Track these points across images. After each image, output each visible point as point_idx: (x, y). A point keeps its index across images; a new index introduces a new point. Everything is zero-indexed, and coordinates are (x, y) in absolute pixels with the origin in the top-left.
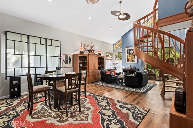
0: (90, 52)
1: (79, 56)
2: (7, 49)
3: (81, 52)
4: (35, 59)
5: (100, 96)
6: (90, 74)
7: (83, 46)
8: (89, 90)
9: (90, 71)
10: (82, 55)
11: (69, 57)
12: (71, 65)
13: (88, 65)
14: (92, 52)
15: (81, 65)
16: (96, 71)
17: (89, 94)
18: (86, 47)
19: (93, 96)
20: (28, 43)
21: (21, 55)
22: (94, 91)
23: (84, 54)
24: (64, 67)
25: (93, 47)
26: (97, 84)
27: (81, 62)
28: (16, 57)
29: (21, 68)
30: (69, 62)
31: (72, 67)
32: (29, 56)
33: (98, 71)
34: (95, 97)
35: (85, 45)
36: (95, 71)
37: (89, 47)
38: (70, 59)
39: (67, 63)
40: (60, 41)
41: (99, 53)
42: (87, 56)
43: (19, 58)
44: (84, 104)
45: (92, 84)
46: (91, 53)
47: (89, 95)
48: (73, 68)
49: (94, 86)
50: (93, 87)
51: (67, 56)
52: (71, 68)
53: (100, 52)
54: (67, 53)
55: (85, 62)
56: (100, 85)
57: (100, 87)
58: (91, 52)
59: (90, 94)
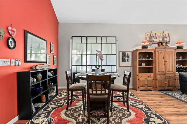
0: (159, 45)
1: (139, 52)
2: (73, 51)
3: (144, 47)
4: (91, 57)
5: (159, 117)
6: (158, 77)
7: (148, 39)
8: (149, 100)
9: (157, 72)
10: (144, 50)
11: (127, 54)
12: (130, 63)
13: (154, 64)
14: (164, 44)
15: (143, 64)
16: (171, 74)
17: (143, 107)
18: (153, 39)
19: (146, 113)
20: (87, 44)
21: (81, 54)
22: (155, 104)
23: (148, 48)
24: (120, 65)
25: (168, 38)
26: (170, 94)
27: (144, 59)
28: (78, 56)
29: (81, 65)
30: (126, 61)
31: (131, 66)
32: (87, 55)
33: (174, 73)
34: (147, 116)
35: (151, 37)
36: (168, 74)
37: (159, 38)
38: (128, 57)
39: (125, 61)
40: (116, 37)
41: (179, 45)
42: (153, 52)
43: (79, 57)
44: (121, 121)
45: (160, 93)
46: (161, 47)
47: (141, 109)
48: (132, 68)
49: (161, 96)
50: (158, 98)
51: (125, 53)
52: (129, 68)
53: (182, 43)
54: (124, 50)
55: (150, 59)
56: (174, 97)
57: (172, 100)
58: (162, 45)
59: (145, 107)
